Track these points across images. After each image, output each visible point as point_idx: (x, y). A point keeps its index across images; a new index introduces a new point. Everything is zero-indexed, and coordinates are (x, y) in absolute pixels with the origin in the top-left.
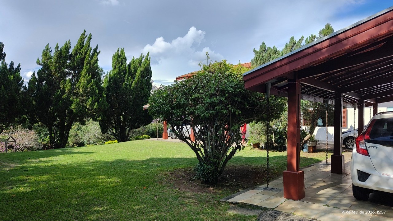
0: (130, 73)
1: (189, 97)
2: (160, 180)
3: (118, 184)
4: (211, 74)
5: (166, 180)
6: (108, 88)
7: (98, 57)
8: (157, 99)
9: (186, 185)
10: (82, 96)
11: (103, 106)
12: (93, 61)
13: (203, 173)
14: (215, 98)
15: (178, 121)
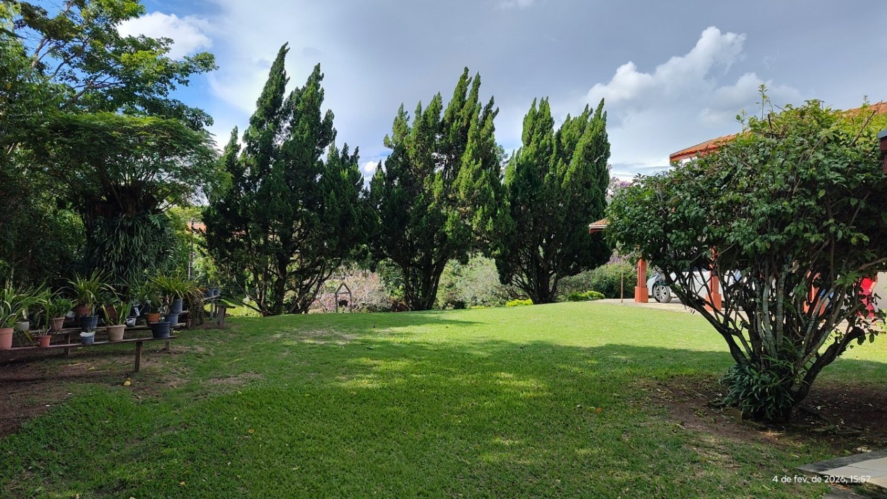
0: (560, 153)
1: (711, 201)
2: (633, 396)
3: (540, 394)
4: (774, 141)
5: (647, 398)
6: (514, 187)
7: (494, 121)
8: (627, 208)
9: (700, 416)
10: (464, 205)
11: (504, 225)
12: (484, 132)
13: (749, 392)
14: (786, 203)
15: (679, 260)
